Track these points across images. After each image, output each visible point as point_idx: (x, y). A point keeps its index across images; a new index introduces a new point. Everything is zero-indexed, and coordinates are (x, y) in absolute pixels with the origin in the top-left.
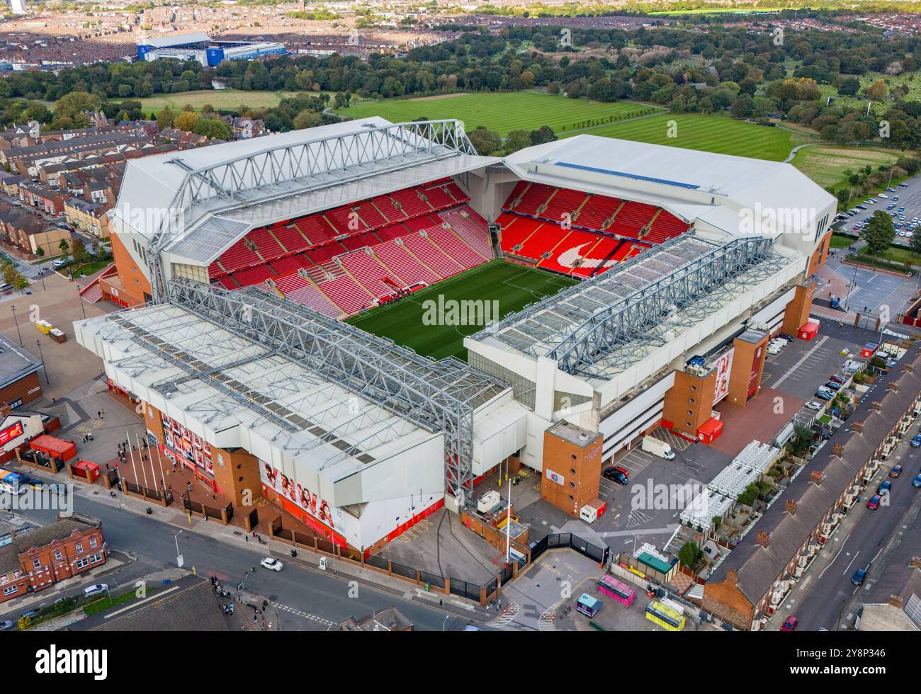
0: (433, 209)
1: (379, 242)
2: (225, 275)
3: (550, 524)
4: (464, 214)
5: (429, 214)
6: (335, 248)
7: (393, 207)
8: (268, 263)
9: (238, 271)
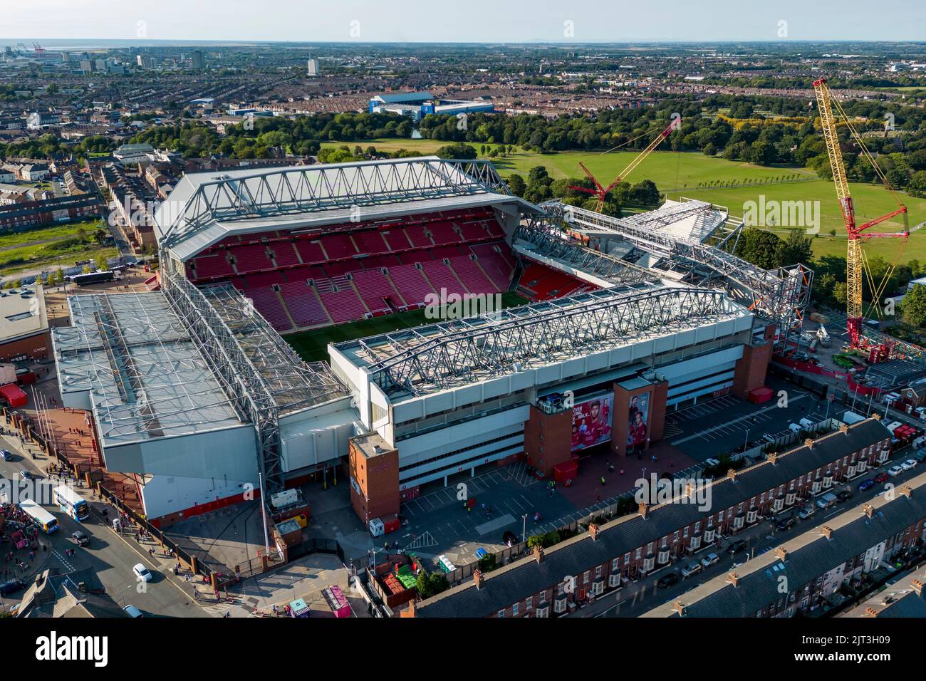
0: (464, 240)
1: (399, 265)
2: (236, 276)
3: (337, 531)
4: (497, 249)
5: (458, 244)
6: (353, 265)
7: (423, 235)
8: (281, 270)
9: (248, 274)
